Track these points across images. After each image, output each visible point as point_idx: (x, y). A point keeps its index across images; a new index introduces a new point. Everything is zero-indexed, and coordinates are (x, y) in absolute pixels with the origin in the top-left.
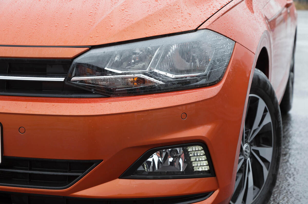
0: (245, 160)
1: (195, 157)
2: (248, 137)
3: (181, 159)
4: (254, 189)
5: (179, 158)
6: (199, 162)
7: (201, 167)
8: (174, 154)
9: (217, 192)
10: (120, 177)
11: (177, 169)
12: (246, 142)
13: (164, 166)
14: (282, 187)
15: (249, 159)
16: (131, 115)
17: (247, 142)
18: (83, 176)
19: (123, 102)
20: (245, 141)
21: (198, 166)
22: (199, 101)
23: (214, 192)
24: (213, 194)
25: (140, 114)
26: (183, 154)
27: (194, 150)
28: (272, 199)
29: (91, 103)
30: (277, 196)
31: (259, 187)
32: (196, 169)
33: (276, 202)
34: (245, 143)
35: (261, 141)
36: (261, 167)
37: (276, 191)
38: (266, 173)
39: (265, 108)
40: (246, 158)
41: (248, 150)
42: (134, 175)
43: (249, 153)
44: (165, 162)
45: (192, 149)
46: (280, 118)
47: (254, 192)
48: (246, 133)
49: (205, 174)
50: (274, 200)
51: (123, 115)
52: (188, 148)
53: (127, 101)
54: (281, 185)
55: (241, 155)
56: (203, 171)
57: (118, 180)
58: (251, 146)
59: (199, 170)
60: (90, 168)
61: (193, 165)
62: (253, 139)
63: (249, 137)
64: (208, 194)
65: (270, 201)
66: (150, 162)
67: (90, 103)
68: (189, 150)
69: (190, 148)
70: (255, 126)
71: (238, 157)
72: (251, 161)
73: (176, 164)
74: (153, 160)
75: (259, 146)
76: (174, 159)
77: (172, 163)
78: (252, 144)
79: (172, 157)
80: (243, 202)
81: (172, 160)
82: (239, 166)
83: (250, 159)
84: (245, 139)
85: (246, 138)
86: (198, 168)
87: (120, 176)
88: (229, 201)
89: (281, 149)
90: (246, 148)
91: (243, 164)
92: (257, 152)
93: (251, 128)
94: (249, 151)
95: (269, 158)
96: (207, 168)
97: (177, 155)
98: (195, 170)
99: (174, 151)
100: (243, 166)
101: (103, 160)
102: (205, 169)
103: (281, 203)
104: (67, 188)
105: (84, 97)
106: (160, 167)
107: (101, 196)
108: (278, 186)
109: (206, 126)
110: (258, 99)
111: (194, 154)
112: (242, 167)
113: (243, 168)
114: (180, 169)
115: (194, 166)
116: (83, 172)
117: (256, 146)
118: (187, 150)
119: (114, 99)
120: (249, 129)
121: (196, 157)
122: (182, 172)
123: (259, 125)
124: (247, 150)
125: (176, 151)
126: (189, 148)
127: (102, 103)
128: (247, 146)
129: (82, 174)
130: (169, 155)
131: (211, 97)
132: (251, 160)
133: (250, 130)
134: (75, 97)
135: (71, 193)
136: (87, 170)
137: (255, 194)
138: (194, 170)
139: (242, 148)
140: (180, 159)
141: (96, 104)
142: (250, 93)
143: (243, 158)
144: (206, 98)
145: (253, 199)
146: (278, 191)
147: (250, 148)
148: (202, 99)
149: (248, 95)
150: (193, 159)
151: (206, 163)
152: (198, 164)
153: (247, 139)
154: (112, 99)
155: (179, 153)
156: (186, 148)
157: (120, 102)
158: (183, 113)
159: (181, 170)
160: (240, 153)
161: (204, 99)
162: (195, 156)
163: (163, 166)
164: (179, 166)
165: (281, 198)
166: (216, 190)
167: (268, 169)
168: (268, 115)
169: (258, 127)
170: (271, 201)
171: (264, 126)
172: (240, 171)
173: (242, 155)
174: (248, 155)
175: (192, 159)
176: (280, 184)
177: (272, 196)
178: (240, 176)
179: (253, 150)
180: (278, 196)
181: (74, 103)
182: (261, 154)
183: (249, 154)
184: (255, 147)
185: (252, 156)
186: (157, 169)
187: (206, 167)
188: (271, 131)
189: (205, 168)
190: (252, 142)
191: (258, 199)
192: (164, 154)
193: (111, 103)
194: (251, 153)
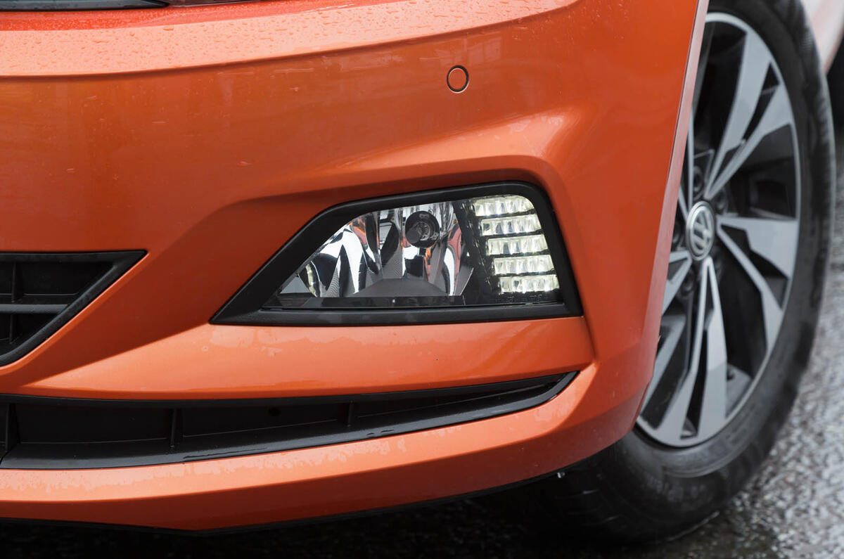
0: (696, 267)
1: (502, 241)
2: (706, 180)
3: (448, 252)
4: (729, 377)
5: (442, 245)
6: (519, 260)
7: (527, 277)
8: (424, 231)
9: (588, 375)
10: (213, 319)
11: (434, 287)
12: (698, 197)
13: (384, 278)
14: (832, 379)
15: (708, 263)
16: (252, 73)
17: (702, 199)
18: (71, 315)
19: (217, 24)
20: (695, 194)
21: (514, 275)
22: (516, 22)
23: (578, 373)
24: (573, 383)
25: (288, 69)
26: (459, 232)
27: (499, 212)
28: (795, 420)
29: (93, 28)
30: (815, 409)
31: (750, 370)
32: (508, 286)
33: (812, 431)
34: (694, 203)
35: (754, 197)
36: (757, 293)
37: (812, 391)
38: (773, 316)
39: (770, 70)
40: (699, 259)
41: (707, 227)
42: (269, 309)
43: (708, 240)
44: (387, 261)
45: (492, 208)
46: (824, 111)
47: (728, 389)
48: (697, 162)
49: (542, 305)
50: (804, 424)
51: (221, 73)
52: (476, 205)
53: (234, 22)
54: (829, 373)
55: (679, 248)
56: (533, 293)
57: (207, 327)
58: (716, 211)
59: (519, 291)
60: (99, 282)
61: (497, 272)
62: (726, 186)
63: (709, 177)
64: (554, 384)
65: (786, 426)
66: (330, 262)
67: (91, 28)
68: (479, 213)
69: (482, 206)
70: (733, 135)
71: (664, 254)
72: (716, 271)
73: (431, 269)
74: (343, 252)
75: (745, 212)
76: (422, 252)
77: (416, 266)
78: (721, 206)
79: (416, 245)
80: (690, 424)
81: (416, 256)
82: (670, 290)
83: (715, 260)
84: (693, 185)
85: (699, 180)
86: (516, 283)
87: (215, 315)
88: (636, 418)
89: (828, 228)
90: (698, 220)
91: (686, 281)
92: (740, 237)
93: (716, 143)
94: (708, 233)
95: (785, 261)
96: (549, 284)
97: (435, 236)
98: (503, 290)
99: (422, 220)
100: (689, 288)
101: (145, 252)
102: (543, 286)
103: (831, 432)
104: (11, 363)
105: (68, 7)
106: (369, 282)
107: (143, 389)
108: (818, 377)
109: (543, 118)
110: (741, 34)
111: (499, 227)
112: (682, 290)
113: (685, 298)
114: (448, 290)
115: (499, 276)
116: (68, 301)
117: (735, 214)
118: (472, 213)
119: (184, 15)
120: (710, 148)
121: (505, 240)
122: (455, 297)
123: (747, 135)
124: (701, 227)
125: (429, 222)
126: (478, 207)
127: (134, 26)
128: (703, 214)
129: (67, 307)
130: (404, 235)
131: (560, 6)
132: (719, 265)
133: (711, 152)
134: (33, 8)
135: (27, 383)
136: (87, 292)
137: (735, 393)
138: (500, 289)
139: (680, 220)
140: (448, 250)
141: (114, 32)
142: (710, 11)
143: (685, 259)
144: (541, 11)
145: (727, 415)
146: (819, 393)
147: (715, 221)
148: (528, 15)
149: (704, 17)
150: (494, 248)
151: (546, 262)
152: (513, 266)
153: (703, 187)
154: (175, 14)
155: (440, 226)
156: (468, 207)
157: (207, 24)
158: (456, 64)
159: (451, 294)
160: (675, 240)
161: (534, 12)
162: (502, 236)
163: (382, 280)
164: (442, 277)
165: (829, 414)
166: (585, 366)
167: (780, 303)
168: (781, 96)
169: (743, 142)
170: (794, 427)
171: (766, 139)
172: (676, 307)
173: (682, 246)
174: (707, 246)
175: (490, 248)
176: (825, 369)
177: (795, 410)
178: (678, 327)
179: (725, 228)
180: (820, 409)
181: (25, 29)
182: (756, 246)
183: (711, 243)
184: (732, 217)
185: (720, 252)
186: (357, 290)
187: (547, 277)
188: (791, 160)
189: (540, 284)
190: (719, 197)
191: (743, 415)
192: (384, 233)
193: (170, 27)
194: (718, 242)
